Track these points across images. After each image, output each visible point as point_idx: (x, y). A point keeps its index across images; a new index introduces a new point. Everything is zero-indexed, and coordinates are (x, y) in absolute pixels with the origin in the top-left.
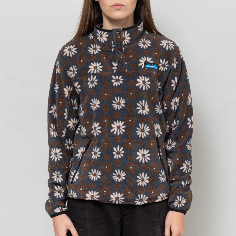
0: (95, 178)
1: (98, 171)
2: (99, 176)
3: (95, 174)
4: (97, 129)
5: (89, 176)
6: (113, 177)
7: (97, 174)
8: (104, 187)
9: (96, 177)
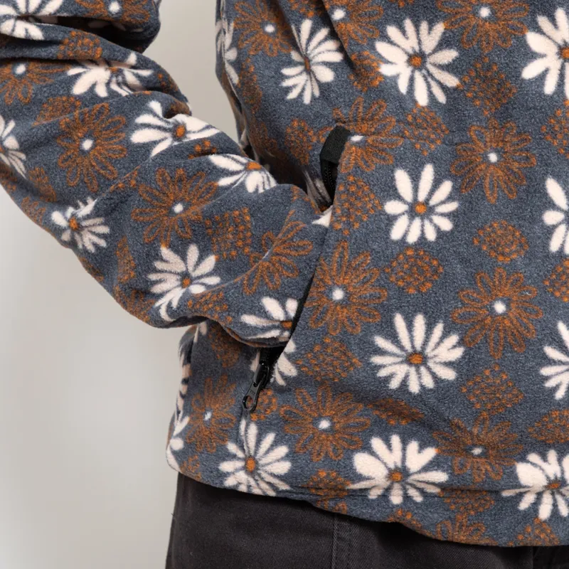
0: (420, 378)
1: (438, 330)
2: (449, 364)
3: (415, 353)
4: (435, 65)
5: (377, 360)
7: (429, 351)
8: (475, 431)
9: (423, 369)
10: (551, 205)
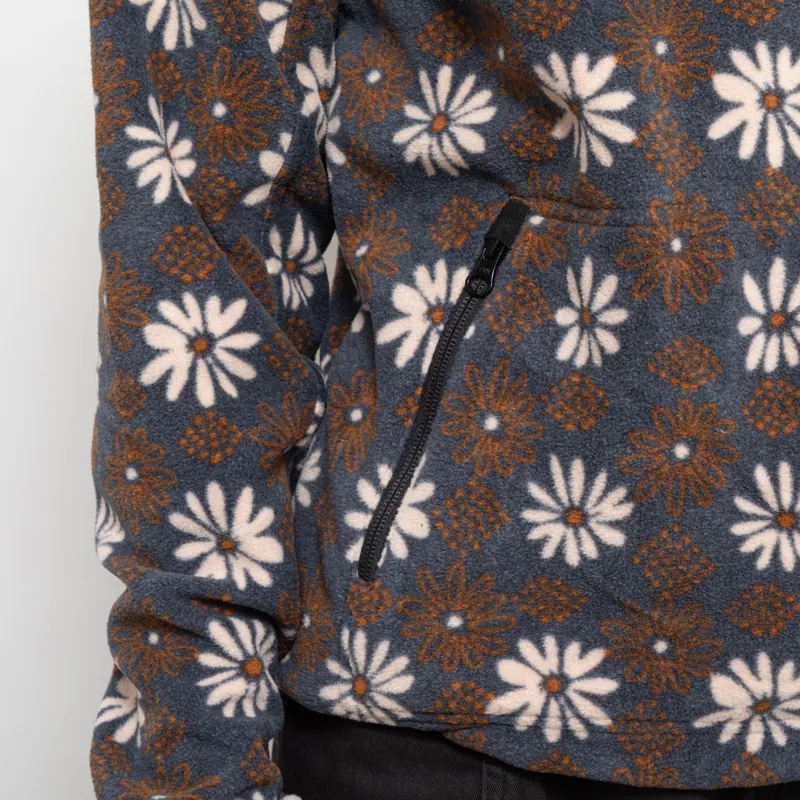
0: (579, 544)
2: (615, 524)
3: (572, 508)
4: (597, 113)
5: (529, 516)
6: (739, 529)
7: (589, 507)
8: (656, 615)
9: (583, 532)
10: (748, 310)
